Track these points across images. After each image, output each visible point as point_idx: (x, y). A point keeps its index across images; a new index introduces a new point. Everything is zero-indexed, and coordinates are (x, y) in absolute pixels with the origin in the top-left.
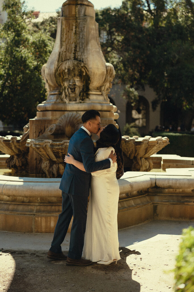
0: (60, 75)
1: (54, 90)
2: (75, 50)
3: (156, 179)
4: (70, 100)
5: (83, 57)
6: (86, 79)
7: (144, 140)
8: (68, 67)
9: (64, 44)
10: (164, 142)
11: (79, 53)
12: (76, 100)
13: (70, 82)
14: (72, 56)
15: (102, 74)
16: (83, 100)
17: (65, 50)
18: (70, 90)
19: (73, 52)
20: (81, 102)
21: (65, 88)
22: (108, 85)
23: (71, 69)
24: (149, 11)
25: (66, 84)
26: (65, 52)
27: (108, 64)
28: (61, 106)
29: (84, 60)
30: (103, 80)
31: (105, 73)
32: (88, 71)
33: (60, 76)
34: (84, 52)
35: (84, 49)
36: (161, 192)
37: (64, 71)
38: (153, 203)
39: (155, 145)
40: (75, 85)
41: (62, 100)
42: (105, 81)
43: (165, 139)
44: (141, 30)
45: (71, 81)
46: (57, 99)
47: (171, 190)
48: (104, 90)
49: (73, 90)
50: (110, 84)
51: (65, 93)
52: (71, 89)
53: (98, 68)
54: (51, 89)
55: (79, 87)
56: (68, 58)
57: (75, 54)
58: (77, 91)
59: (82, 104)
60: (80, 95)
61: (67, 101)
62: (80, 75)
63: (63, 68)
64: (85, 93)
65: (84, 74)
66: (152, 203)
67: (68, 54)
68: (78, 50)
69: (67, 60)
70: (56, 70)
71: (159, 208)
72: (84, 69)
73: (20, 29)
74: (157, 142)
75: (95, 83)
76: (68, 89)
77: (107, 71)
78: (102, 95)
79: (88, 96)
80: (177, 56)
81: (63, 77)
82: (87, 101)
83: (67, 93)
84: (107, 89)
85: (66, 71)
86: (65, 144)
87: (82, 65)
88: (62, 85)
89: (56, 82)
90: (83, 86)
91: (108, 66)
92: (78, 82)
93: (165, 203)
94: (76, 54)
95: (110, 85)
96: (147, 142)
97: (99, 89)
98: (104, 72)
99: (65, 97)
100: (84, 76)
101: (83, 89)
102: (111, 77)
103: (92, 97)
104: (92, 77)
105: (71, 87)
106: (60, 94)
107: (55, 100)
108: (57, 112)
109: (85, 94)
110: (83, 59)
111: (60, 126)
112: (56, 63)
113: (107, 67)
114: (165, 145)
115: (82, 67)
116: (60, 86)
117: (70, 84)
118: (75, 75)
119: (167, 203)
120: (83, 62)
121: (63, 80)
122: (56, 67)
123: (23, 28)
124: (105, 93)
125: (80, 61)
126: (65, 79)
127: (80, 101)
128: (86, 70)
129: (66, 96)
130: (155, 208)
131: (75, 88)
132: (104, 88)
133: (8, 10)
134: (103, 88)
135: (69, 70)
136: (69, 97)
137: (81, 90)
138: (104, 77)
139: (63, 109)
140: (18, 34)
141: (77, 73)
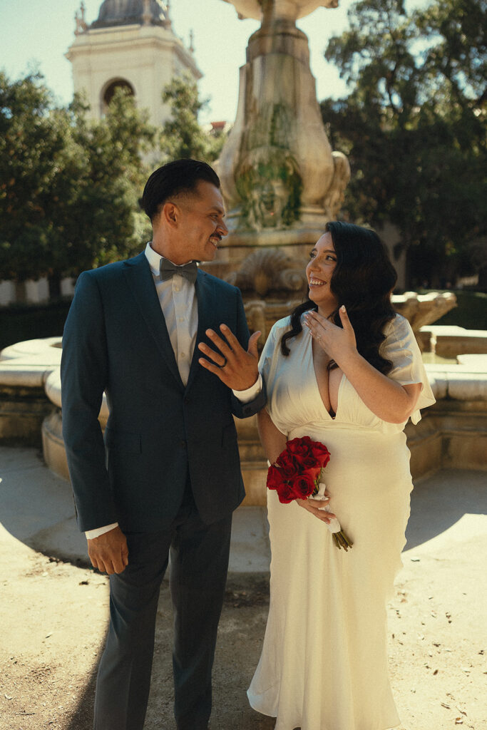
0: (243, 176)
1: (235, 208)
2: (273, 128)
3: (448, 382)
4: (264, 226)
5: (289, 139)
6: (295, 183)
7: (410, 300)
8: (260, 159)
9: (252, 116)
10: (448, 303)
11: (281, 133)
12: (274, 225)
13: (263, 189)
14: (267, 138)
15: (326, 173)
16: (288, 223)
17: (252, 128)
18: (263, 206)
19: (269, 129)
20: (284, 229)
21: (254, 203)
22: (336, 195)
23: (266, 163)
24: (392, 106)
25: (256, 195)
26: (254, 131)
27: (337, 154)
28: (246, 238)
29: (291, 145)
30: (329, 182)
31: (332, 169)
32: (298, 166)
33: (244, 179)
34: (289, 130)
35: (290, 124)
36: (458, 409)
37: (251, 168)
38: (441, 434)
39: (429, 310)
40: (273, 195)
41: (248, 225)
42: (332, 187)
43: (448, 295)
44: (381, 134)
45: (266, 188)
46: (240, 224)
47: (480, 404)
48: (329, 205)
49: (270, 206)
50: (340, 192)
51: (255, 212)
52: (266, 203)
53: (317, 161)
54: (230, 207)
55: (282, 199)
56: (259, 143)
57: (272, 134)
58: (278, 207)
59: (286, 232)
60: (283, 215)
61: (257, 227)
62: (283, 175)
63: (250, 162)
64: (293, 210)
65: (291, 172)
66: (438, 432)
67: (259, 136)
68: (278, 125)
69: (256, 146)
70: (237, 168)
71: (453, 443)
72: (291, 162)
73: (189, 132)
74: (435, 303)
75: (312, 191)
76: (260, 206)
77: (335, 166)
78: (325, 214)
79: (297, 215)
80: (438, 171)
81: (251, 179)
82: (297, 225)
83: (259, 213)
84: (336, 204)
85: (256, 167)
86: (253, 309)
87: (287, 154)
88: (248, 196)
89: (238, 191)
90: (290, 197)
91: (338, 158)
92: (279, 189)
93: (468, 433)
94: (276, 135)
95: (341, 196)
96: (415, 303)
97: (320, 202)
98: (328, 169)
99: (254, 219)
100: (291, 177)
101: (289, 204)
102: (342, 179)
103: (307, 219)
104: (305, 178)
105: (266, 199)
106: (245, 214)
107: (235, 227)
108: (240, 250)
109: (292, 214)
110: (288, 143)
111: (244, 276)
112: (237, 154)
113: (334, 159)
114: (449, 308)
115: (287, 158)
116: (245, 199)
117: (265, 193)
118: (272, 175)
119: (472, 434)
120: (288, 148)
121: (251, 187)
122: (237, 162)
123: (196, 130)
124: (331, 211)
125: (283, 147)
126: (256, 184)
127: (284, 226)
128: (295, 164)
129: (256, 218)
130: (446, 444)
131: (272, 202)
132: (330, 201)
133: (171, 101)
134: (327, 202)
135: (261, 165)
136: (263, 219)
137: (285, 204)
138: (330, 177)
139: (251, 243)
140: (187, 139)
141: (276, 170)
